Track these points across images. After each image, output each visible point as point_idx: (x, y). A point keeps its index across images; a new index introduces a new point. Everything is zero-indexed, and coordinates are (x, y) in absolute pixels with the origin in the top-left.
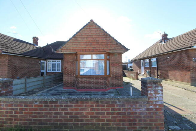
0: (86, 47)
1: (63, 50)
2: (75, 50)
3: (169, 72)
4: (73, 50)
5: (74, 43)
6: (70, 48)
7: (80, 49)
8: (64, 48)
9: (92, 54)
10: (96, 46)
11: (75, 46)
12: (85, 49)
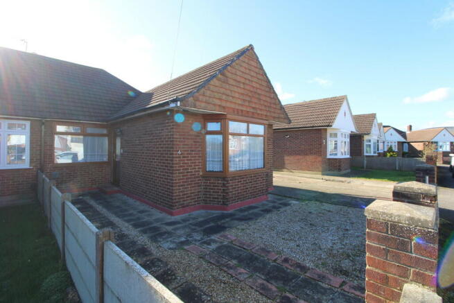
0: (242, 105)
1: (198, 104)
2: (224, 107)
3: (286, 158)
4: (220, 106)
5: (222, 90)
6: (214, 100)
7: (233, 106)
8: (201, 98)
9: (248, 123)
10: (257, 107)
11: (224, 97)
12: (240, 108)
